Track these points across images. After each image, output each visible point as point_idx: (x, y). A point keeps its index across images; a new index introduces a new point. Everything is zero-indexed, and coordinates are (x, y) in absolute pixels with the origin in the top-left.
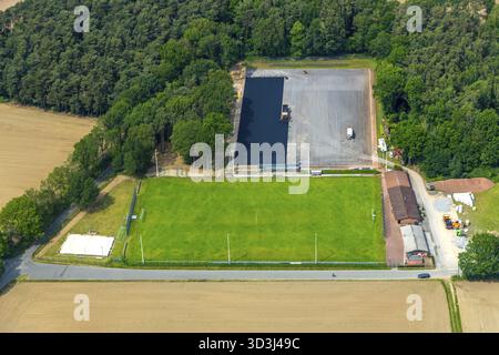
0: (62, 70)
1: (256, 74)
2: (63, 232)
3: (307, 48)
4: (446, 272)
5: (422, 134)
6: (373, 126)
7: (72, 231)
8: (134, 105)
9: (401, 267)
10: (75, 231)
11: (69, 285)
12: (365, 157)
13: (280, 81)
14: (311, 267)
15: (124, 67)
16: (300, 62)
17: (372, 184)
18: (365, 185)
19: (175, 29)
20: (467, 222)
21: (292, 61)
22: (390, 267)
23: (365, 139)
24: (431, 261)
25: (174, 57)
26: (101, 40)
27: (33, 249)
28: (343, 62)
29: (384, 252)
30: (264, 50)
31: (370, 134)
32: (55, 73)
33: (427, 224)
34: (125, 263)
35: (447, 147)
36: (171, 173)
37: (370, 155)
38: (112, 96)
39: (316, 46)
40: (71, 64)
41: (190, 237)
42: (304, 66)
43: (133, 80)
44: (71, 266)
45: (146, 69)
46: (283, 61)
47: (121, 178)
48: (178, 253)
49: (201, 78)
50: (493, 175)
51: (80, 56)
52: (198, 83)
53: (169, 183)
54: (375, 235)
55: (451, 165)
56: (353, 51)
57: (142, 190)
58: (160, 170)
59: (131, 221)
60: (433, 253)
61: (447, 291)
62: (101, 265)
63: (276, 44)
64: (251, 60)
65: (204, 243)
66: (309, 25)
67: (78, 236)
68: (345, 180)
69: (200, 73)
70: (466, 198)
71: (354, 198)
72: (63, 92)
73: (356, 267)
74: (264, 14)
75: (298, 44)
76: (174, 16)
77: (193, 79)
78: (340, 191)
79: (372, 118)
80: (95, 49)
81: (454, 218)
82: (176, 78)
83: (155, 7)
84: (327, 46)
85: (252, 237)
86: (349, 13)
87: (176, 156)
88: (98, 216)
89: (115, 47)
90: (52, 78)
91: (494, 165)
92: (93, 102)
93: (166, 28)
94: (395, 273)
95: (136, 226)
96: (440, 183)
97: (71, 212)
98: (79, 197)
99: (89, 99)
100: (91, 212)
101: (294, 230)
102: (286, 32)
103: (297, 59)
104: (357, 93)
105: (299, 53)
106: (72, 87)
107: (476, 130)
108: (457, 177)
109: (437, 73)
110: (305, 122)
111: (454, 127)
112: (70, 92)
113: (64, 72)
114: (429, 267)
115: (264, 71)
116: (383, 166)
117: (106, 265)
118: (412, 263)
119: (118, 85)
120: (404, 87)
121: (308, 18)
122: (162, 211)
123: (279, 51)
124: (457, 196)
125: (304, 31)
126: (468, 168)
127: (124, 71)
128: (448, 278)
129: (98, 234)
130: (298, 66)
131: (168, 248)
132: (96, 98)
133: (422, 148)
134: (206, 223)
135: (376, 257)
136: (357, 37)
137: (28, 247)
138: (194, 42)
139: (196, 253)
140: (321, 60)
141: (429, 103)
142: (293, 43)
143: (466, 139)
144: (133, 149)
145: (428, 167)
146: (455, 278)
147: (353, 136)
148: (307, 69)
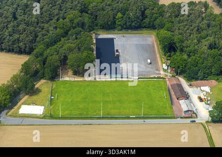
0: (9, 32)
1: (100, 37)
2: (19, 104)
3: (124, 25)
4: (203, 120)
5: (185, 60)
6: (159, 59)
7: (23, 104)
8: (48, 48)
9: (181, 118)
10: (25, 103)
11: (26, 127)
12: (158, 72)
13: (112, 40)
14: (140, 118)
15: (40, 32)
16: (120, 32)
17: (163, 83)
18: (159, 84)
19: (62, 15)
20: (209, 98)
21: (116, 31)
22: (177, 118)
23: (156, 64)
24: (195, 115)
25: (63, 27)
26: (27, 19)
27: (6, 111)
28: (141, 32)
29: (173, 111)
30: (103, 26)
31: (158, 62)
32: (6, 33)
33: (191, 100)
34: (52, 117)
35: (197, 66)
36: (67, 79)
37: (159, 71)
38: (35, 44)
39: (128, 24)
40: (13, 30)
41: (81, 106)
42: (123, 34)
43: (45, 37)
44: (26, 119)
45: (51, 32)
46: (112, 31)
47: (43, 81)
48: (76, 113)
49: (78, 37)
50: (218, 79)
51: (18, 26)
52: (76, 38)
53: (67, 83)
54: (168, 105)
55: (199, 74)
56: (145, 27)
57: (54, 86)
58: (62, 78)
59: (51, 99)
60: (195, 112)
61: (205, 127)
62: (40, 118)
63: (109, 23)
64: (97, 31)
65: (88, 109)
66: (124, 14)
67: (27, 106)
68: (149, 82)
69: (77, 34)
70: (207, 89)
71: (155, 89)
72: (11, 42)
73: (161, 118)
74: (103, 9)
75: (119, 23)
76: (60, 9)
77: (74, 37)
78: (148, 86)
79: (158, 56)
80: (25, 23)
81: (203, 97)
82: (65, 36)
83: (50, 5)
84: (133, 24)
85: (110, 106)
86: (143, 9)
87: (68, 72)
88: (35, 97)
89: (34, 22)
90: (5, 36)
91: (218, 75)
92: (26, 47)
93: (57, 15)
94: (179, 120)
95: (54, 101)
96: (194, 82)
97: (21, 95)
98: (26, 88)
99: (24, 45)
100: (31, 96)
101: (129, 103)
102: (114, 18)
103: (119, 31)
104: (149, 45)
105: (120, 27)
106: (15, 40)
107: (210, 58)
108: (201, 80)
109: (188, 34)
110: (127, 57)
111: (200, 57)
112: (14, 42)
113: (10, 33)
114: (194, 118)
115: (104, 35)
116: (166, 76)
117: (42, 118)
118: (187, 116)
119: (38, 39)
120: (174, 40)
121: (124, 11)
122: (65, 95)
123: (110, 26)
124: (203, 88)
125: (122, 17)
126: (206, 76)
127: (40, 33)
128: (204, 122)
129: (36, 105)
130: (120, 34)
131: (71, 110)
132: (27, 46)
133: (185, 66)
134: (87, 100)
135: (170, 114)
136: (147, 20)
137: (3, 111)
138: (71, 21)
139: (85, 113)
140: (130, 31)
141: (187, 47)
142: (117, 23)
143: (206, 62)
144: (50, 66)
145: (188, 75)
146: (207, 122)
147: (151, 63)
148: (124, 35)
